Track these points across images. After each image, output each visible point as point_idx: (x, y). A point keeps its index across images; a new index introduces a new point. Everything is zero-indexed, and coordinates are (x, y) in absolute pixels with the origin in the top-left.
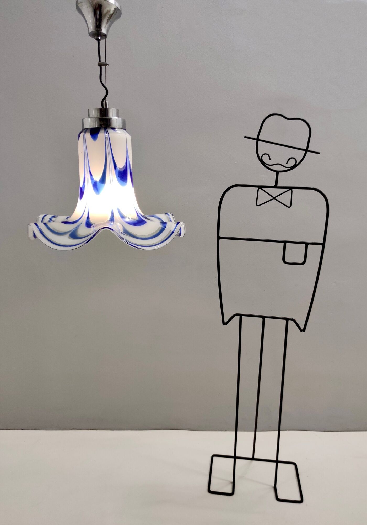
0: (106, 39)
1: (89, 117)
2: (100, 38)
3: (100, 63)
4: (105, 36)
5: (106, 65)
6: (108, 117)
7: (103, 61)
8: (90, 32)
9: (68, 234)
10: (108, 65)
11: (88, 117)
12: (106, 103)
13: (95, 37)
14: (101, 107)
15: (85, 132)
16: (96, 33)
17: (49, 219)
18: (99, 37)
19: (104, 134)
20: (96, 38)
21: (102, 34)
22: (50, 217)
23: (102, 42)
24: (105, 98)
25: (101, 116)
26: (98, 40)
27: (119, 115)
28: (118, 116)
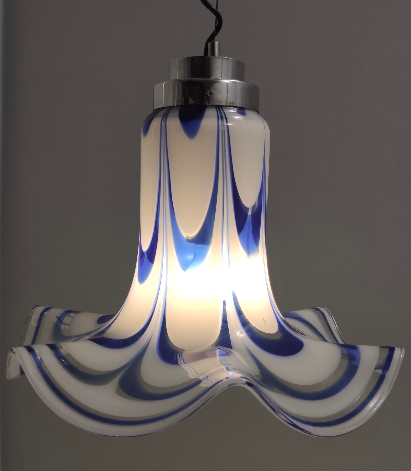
9: (115, 382)
15: (165, 117)
17: (56, 320)
19: (216, 120)
22: (59, 315)
25: (192, 77)
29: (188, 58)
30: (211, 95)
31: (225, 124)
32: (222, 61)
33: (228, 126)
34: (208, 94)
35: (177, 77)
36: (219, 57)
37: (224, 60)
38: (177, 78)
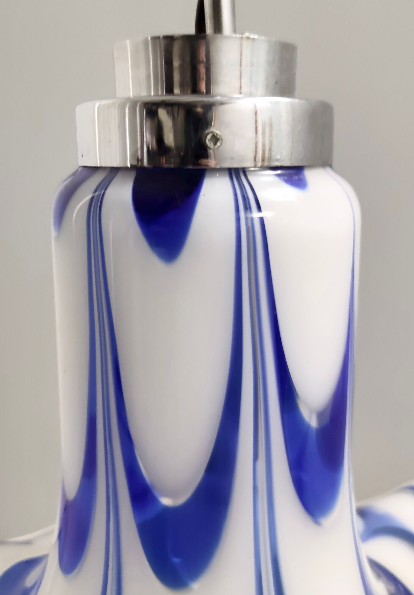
29: (155, 39)
30: (215, 144)
31: (256, 215)
32: (241, 45)
33: (262, 220)
34: (207, 142)
35: (130, 92)
36: (234, 35)
37: (245, 43)
38: (131, 96)
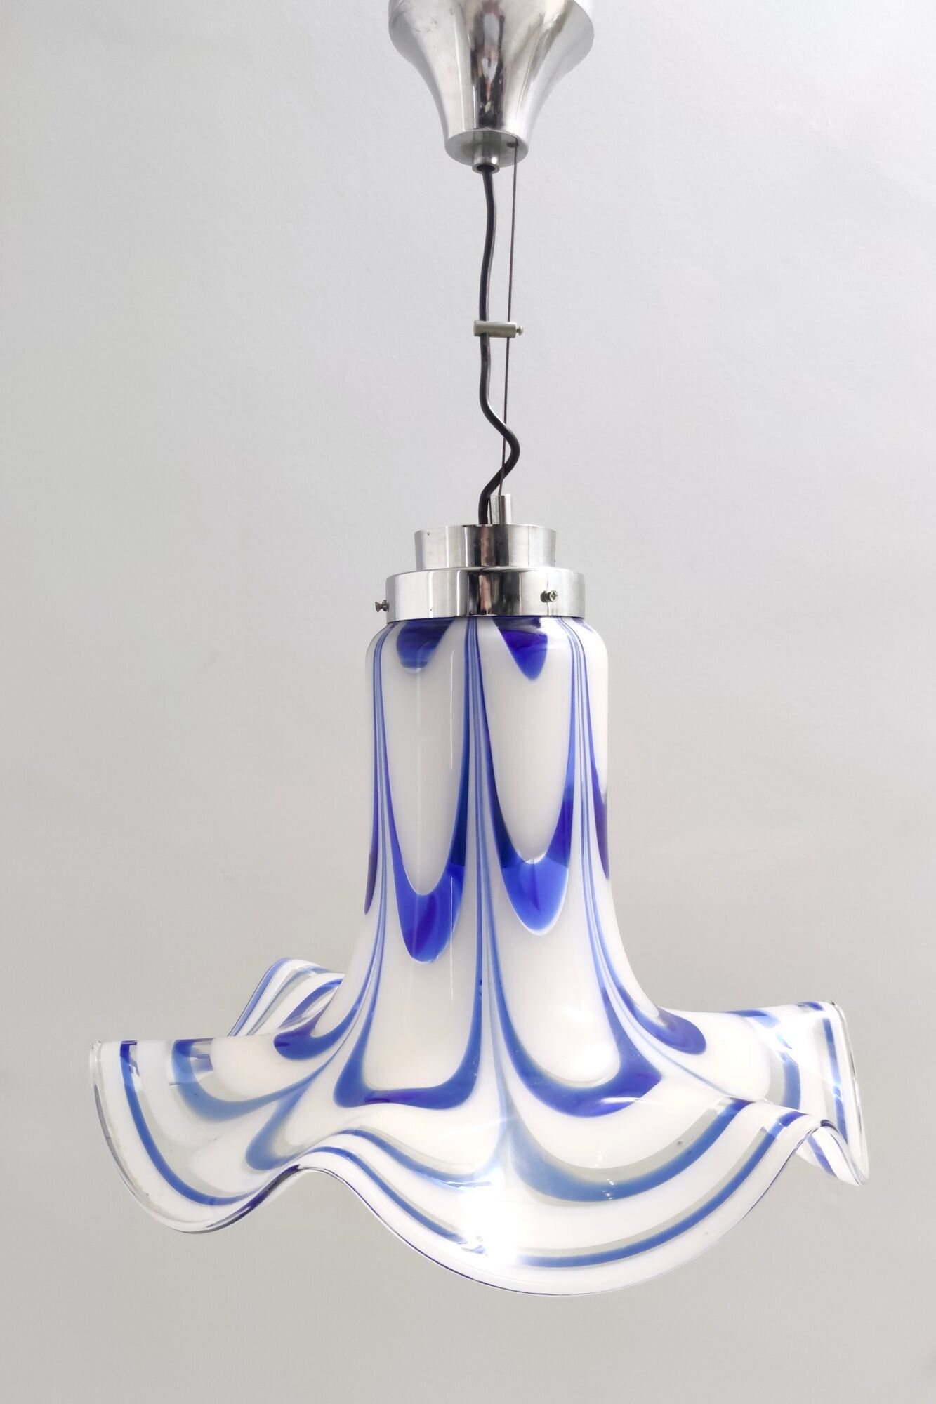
0: (519, 164)
1: (420, 567)
2: (494, 161)
3: (483, 322)
4: (516, 146)
5: (509, 332)
6: (506, 564)
7: (496, 316)
8: (451, 135)
10: (519, 331)
11: (414, 566)
12: (502, 500)
13: (473, 159)
14: (475, 521)
16: (479, 138)
18: (490, 156)
20: (478, 160)
21: (503, 138)
23: (501, 179)
24: (497, 481)
26: (487, 170)
27: (558, 554)
28: (552, 560)
